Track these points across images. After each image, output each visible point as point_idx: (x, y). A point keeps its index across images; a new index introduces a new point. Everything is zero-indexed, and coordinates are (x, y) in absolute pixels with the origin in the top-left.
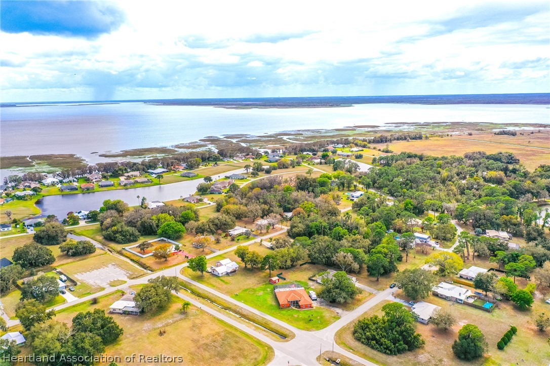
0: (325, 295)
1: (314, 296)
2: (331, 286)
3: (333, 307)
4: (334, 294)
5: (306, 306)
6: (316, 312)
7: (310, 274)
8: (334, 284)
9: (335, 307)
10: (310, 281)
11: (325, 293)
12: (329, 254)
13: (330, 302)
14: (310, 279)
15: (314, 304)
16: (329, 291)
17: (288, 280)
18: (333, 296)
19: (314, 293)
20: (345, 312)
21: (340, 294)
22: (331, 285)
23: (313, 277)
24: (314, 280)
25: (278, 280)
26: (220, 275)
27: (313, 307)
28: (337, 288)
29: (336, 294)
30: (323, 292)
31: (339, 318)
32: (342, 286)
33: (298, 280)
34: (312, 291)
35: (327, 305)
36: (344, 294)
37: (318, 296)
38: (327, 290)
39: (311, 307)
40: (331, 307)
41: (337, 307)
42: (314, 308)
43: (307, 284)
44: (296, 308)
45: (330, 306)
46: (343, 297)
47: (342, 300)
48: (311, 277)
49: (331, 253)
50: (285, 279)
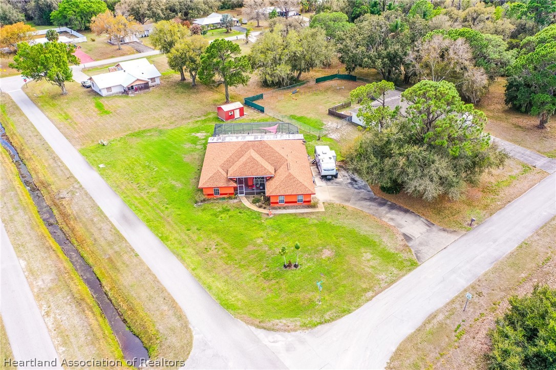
0: (365, 164)
1: (329, 164)
2: (391, 130)
3: (393, 207)
4: (402, 161)
5: (291, 201)
6: (322, 225)
7: (336, 101)
8: (403, 127)
9: (400, 209)
10: (331, 118)
11: (368, 159)
12: (396, 47)
13: (383, 189)
14: (332, 113)
15: (323, 193)
16: (382, 152)
17: (269, 113)
18: (397, 171)
19: (333, 153)
20: (439, 237)
21: (425, 164)
22: (395, 130)
23: (344, 106)
24: (341, 117)
25: (241, 110)
26: (104, 93)
27: (314, 206)
28: (417, 140)
29: (410, 163)
30: (362, 155)
31: (413, 265)
32: (438, 135)
33: (299, 115)
34: (326, 149)
35: (372, 199)
36: (441, 166)
37: (343, 164)
38: (374, 147)
39: (308, 203)
40: (384, 210)
41: (406, 211)
42: (321, 209)
43: (319, 126)
44: (254, 202)
45: (382, 204)
46: (436, 179)
47: (432, 190)
48: (336, 108)
49: (403, 45)
50: (262, 111)
